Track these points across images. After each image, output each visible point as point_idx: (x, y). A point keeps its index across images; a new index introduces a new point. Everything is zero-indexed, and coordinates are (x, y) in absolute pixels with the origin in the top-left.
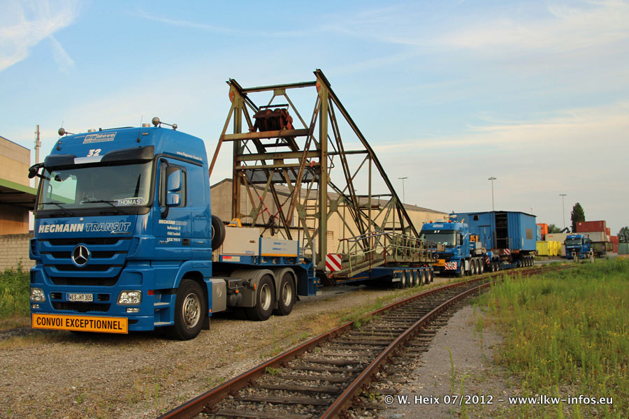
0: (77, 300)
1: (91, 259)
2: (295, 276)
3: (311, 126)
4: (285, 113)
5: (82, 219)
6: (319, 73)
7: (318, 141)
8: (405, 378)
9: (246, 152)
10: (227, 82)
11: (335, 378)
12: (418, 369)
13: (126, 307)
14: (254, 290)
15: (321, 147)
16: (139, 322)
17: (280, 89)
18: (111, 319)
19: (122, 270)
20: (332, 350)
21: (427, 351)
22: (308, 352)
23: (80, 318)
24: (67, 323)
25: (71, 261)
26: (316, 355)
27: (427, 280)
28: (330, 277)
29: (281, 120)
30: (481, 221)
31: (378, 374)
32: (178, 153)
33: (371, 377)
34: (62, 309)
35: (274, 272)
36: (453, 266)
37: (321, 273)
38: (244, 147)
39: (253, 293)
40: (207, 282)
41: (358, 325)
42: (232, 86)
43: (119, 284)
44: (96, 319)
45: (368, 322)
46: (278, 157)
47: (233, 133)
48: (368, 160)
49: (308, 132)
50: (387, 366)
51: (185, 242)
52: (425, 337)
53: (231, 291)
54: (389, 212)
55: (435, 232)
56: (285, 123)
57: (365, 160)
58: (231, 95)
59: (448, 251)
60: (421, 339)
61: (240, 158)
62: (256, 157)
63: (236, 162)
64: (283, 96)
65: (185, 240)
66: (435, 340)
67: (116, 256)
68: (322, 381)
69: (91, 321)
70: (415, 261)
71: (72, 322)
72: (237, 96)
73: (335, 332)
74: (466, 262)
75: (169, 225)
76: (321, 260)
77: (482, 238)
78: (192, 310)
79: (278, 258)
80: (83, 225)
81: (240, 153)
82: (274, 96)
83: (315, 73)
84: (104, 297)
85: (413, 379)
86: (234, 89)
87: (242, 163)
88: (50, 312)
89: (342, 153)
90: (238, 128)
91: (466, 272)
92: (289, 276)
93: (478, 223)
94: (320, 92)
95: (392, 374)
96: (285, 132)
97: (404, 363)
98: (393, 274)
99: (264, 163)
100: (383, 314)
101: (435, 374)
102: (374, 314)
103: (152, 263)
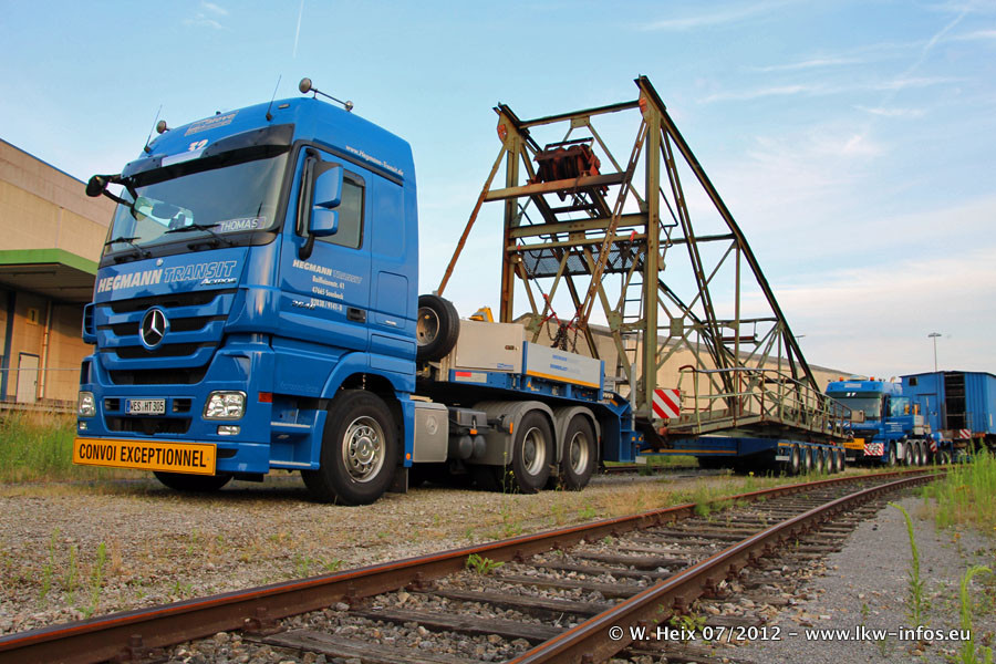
0: (141, 412)
1: (169, 334)
2: (596, 423)
3: (629, 167)
4: (587, 152)
5: (160, 261)
6: (643, 83)
7: (644, 198)
8: (785, 595)
9: (524, 222)
10: (495, 109)
11: (620, 588)
12: (820, 580)
13: (218, 424)
14: (510, 434)
15: (648, 207)
16: (238, 453)
17: (580, 117)
18: (189, 447)
19: (216, 351)
20: (639, 542)
21: (838, 551)
22: (588, 542)
23: (141, 445)
24: (123, 454)
25: (138, 340)
26: (605, 548)
27: (834, 466)
28: (661, 432)
29: (580, 164)
30: (921, 387)
31: (723, 584)
32: (348, 148)
33: (704, 588)
34: (122, 430)
35: (553, 410)
36: (876, 449)
37: (644, 425)
38: (521, 214)
39: (507, 439)
40: (402, 400)
41: (705, 511)
42: (504, 116)
43: (208, 381)
44: (166, 447)
45: (723, 510)
46: (576, 229)
47: (504, 187)
48: (734, 250)
49: (624, 178)
50: (746, 571)
51: (355, 315)
52: (835, 532)
53: (461, 430)
54: (771, 344)
55: (849, 394)
56: (587, 167)
57: (730, 249)
58: (501, 130)
59: (868, 425)
60: (824, 534)
61: (515, 234)
62: (540, 230)
63: (509, 239)
64: (587, 128)
65: (353, 310)
66: (854, 536)
67: (209, 327)
68: (586, 591)
69: (159, 450)
70: (815, 429)
71: (130, 452)
72: (512, 133)
73: (654, 515)
74: (899, 445)
75: (318, 275)
76: (645, 401)
77: (923, 411)
78: (364, 448)
79: (561, 385)
80: (161, 271)
81: (515, 225)
82: (571, 129)
83: (637, 81)
84: (184, 405)
85: (806, 599)
86: (506, 121)
87: (518, 241)
88: (100, 435)
89: (690, 240)
90: (512, 180)
91: (898, 461)
92: (584, 422)
93: (915, 390)
94: (646, 113)
95: (756, 586)
96: (585, 180)
97: (785, 568)
98: (776, 447)
99: (555, 238)
100: (756, 501)
101: (860, 591)
102: (737, 498)
103: (274, 340)
